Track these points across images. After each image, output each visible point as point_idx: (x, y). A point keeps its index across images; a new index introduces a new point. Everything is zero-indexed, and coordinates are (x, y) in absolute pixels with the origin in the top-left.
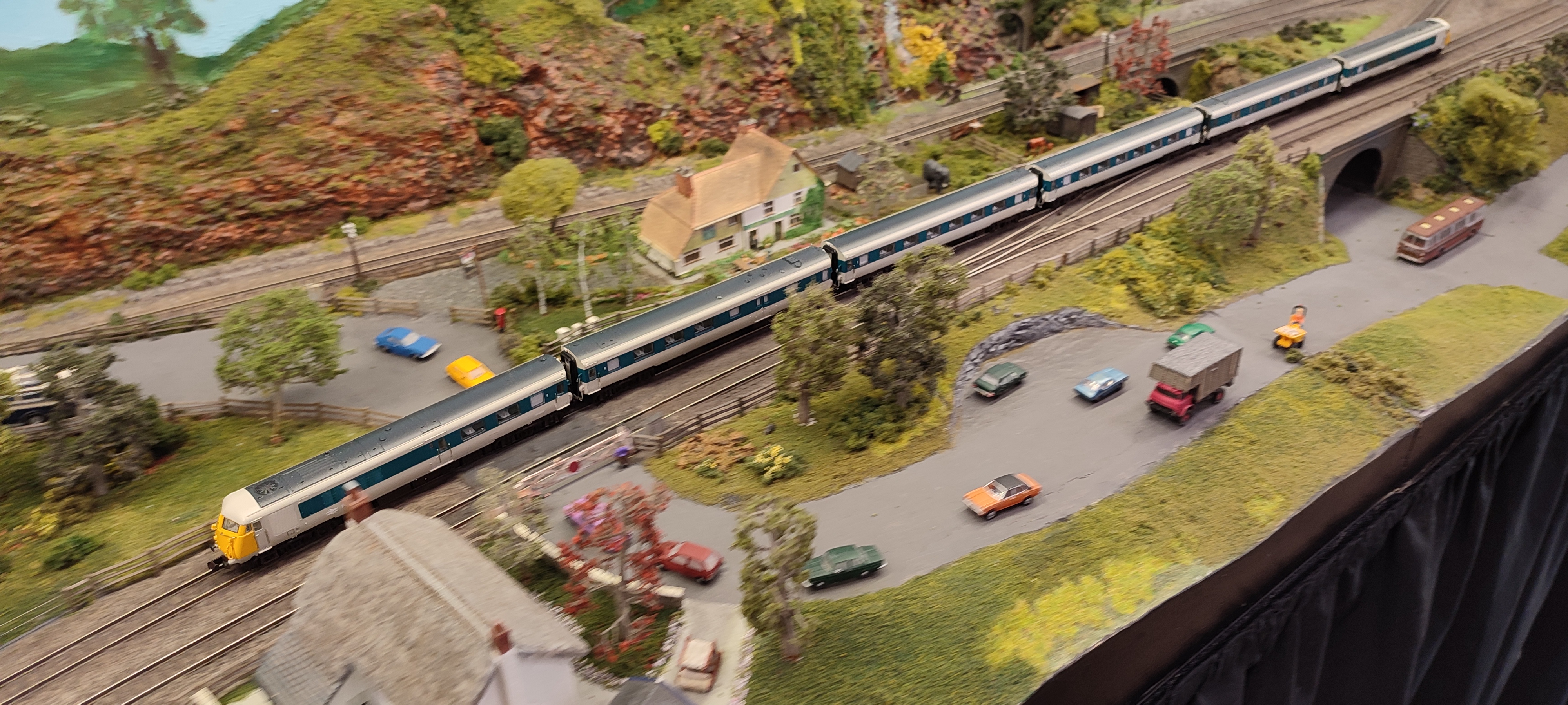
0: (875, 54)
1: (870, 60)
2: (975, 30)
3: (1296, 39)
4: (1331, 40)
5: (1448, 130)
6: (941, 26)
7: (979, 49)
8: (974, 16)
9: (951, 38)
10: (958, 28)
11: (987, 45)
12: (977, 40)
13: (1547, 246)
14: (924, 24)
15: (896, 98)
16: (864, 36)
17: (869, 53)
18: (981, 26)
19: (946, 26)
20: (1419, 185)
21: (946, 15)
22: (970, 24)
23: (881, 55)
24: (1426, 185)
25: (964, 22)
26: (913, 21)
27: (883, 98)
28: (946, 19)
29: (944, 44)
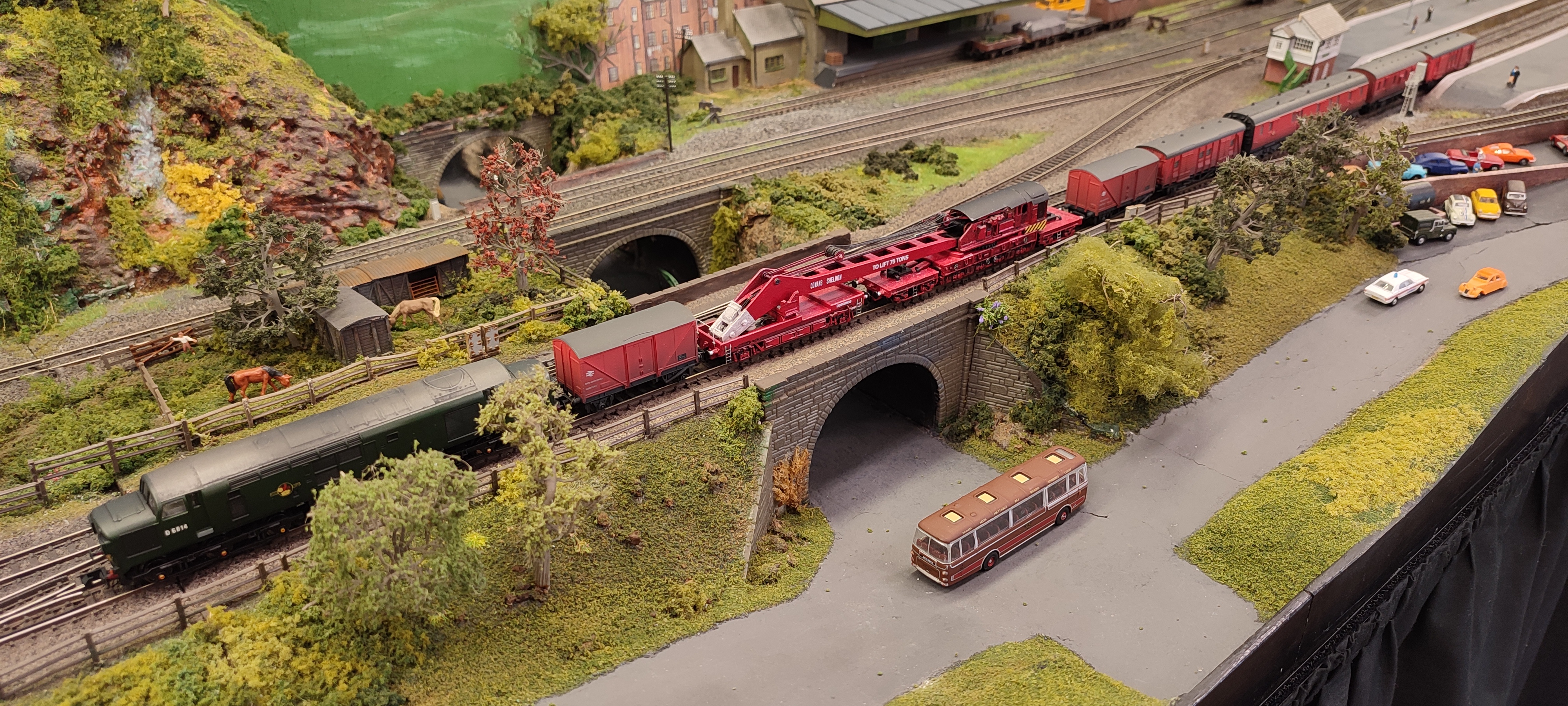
0: (71, 214)
1: (57, 225)
2: (305, 168)
3: (884, 172)
4: (937, 172)
5: (1042, 326)
6: (231, 163)
7: (315, 199)
8: (309, 146)
9: (251, 182)
10: (266, 165)
11: (334, 190)
12: (309, 184)
13: (1189, 540)
14: (200, 160)
15: (132, 285)
16: (40, 185)
17: (55, 214)
18: (323, 162)
19: (238, 163)
20: (1007, 418)
21: (238, 144)
22: (297, 158)
23: (89, 213)
24: (1016, 418)
25: (280, 156)
26: (180, 156)
27: (97, 285)
28: (238, 152)
29: (236, 192)
